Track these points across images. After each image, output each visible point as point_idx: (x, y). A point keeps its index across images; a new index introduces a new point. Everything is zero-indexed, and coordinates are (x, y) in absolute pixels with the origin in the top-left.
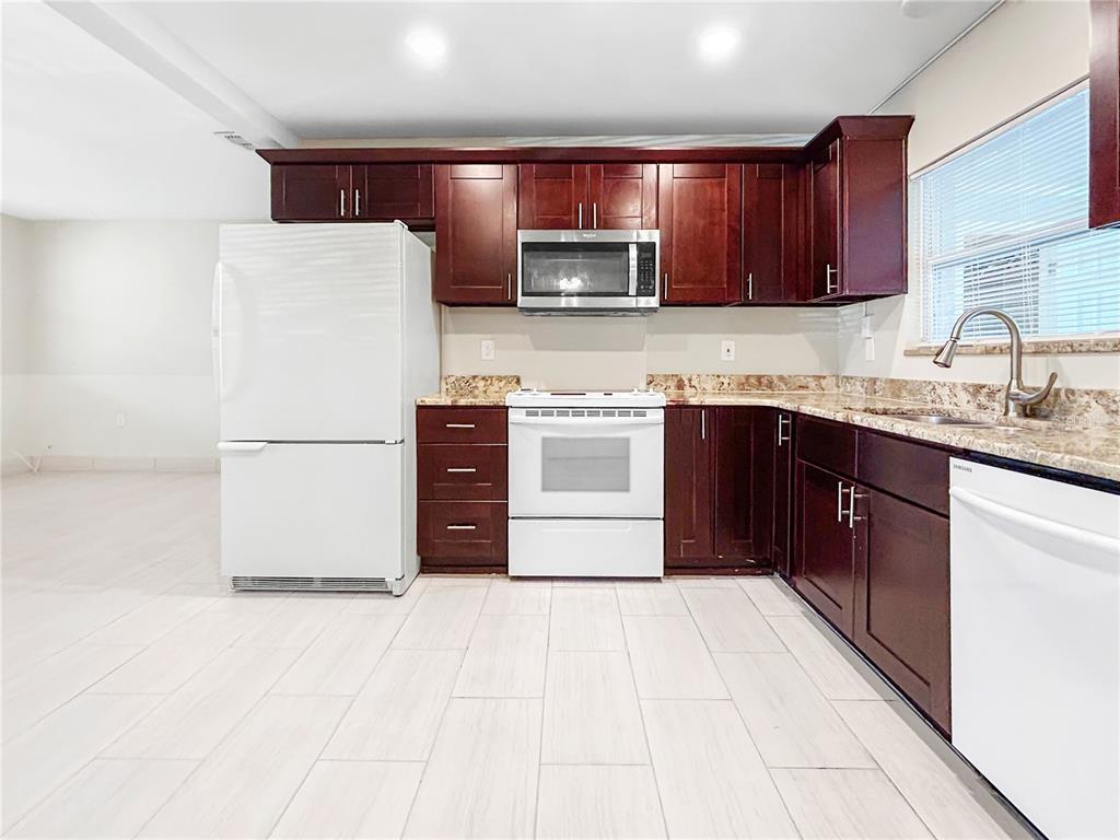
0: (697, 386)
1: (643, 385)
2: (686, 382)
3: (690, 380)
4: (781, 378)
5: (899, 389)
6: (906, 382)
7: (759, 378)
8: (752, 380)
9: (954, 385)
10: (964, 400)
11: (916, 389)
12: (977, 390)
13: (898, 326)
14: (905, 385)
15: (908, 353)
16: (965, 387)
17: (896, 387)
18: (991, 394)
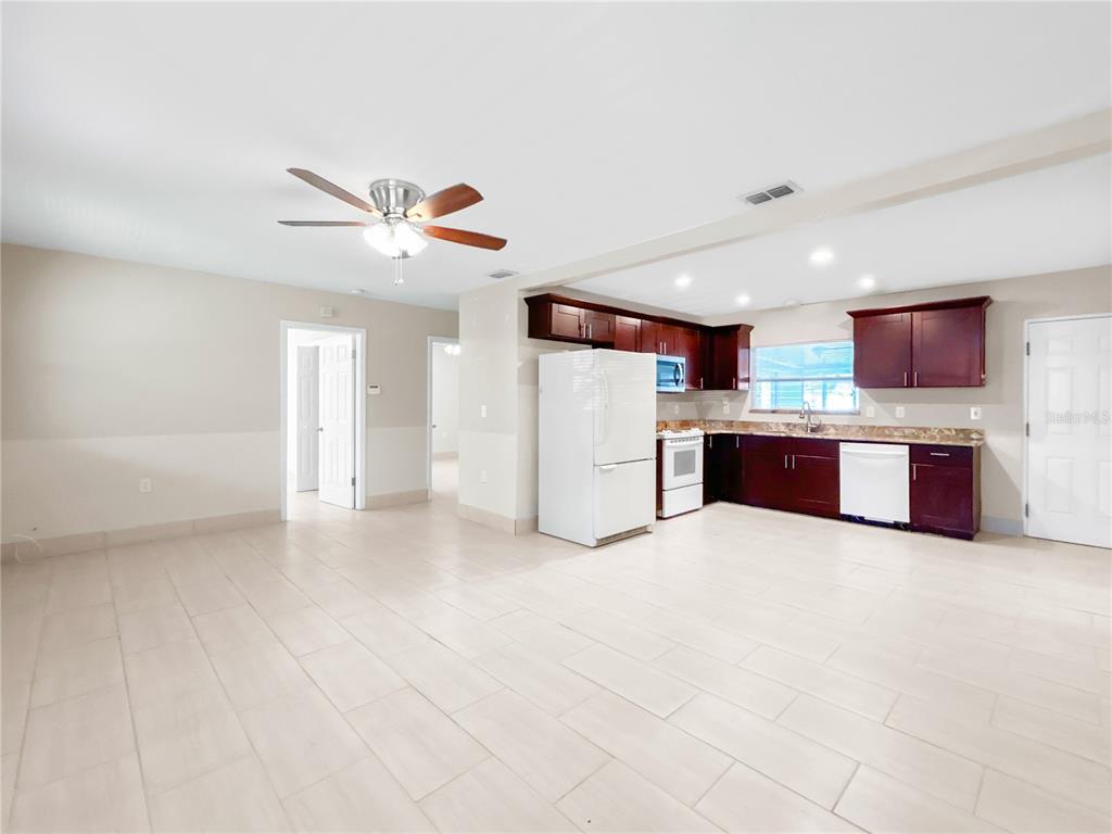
4: (698, 421)
5: (748, 425)
6: (753, 422)
7: (692, 421)
9: (778, 423)
10: (782, 428)
11: (757, 425)
12: (788, 425)
13: (744, 400)
14: (751, 423)
15: (751, 411)
16: (783, 424)
17: (746, 424)
18: (795, 426)
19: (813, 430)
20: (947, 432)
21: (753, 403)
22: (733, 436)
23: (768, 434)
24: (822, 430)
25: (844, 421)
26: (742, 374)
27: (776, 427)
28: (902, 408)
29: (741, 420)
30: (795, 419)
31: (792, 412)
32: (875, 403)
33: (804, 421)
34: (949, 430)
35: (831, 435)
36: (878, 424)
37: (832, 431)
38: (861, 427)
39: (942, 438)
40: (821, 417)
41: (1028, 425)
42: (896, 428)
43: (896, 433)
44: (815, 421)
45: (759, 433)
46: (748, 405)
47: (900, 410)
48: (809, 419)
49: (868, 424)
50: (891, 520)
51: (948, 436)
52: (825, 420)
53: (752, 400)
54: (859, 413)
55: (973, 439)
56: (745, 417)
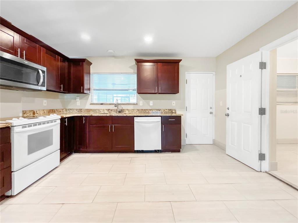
0: (39, 113)
1: (21, 115)
2: (36, 112)
3: (37, 112)
4: (56, 110)
5: (90, 111)
6: (92, 109)
7: (52, 110)
8: (51, 111)
9: (104, 109)
10: (106, 112)
11: (94, 110)
12: (109, 110)
13: (88, 99)
14: (91, 110)
15: (91, 104)
16: (106, 110)
17: (89, 110)
18: (111, 110)
19: (119, 112)
20: (166, 111)
21: (92, 101)
22: (81, 117)
23: (100, 115)
24: (123, 112)
25: (131, 107)
26: (86, 86)
27: (102, 111)
28: (152, 102)
29: (86, 108)
30: (112, 107)
31: (110, 104)
32: (143, 100)
33: (116, 108)
34: (167, 110)
35: (127, 114)
36: (144, 109)
37: (127, 112)
38: (138, 109)
39: (164, 113)
40: (122, 106)
41: (186, 107)
42: (150, 110)
43: (150, 112)
44: (120, 108)
45: (96, 115)
46: (89, 101)
47: (151, 103)
48: (118, 107)
49: (140, 109)
50: (153, 149)
51: (166, 112)
52: (124, 107)
53: (91, 98)
54: (137, 104)
55: (173, 113)
56: (88, 107)
